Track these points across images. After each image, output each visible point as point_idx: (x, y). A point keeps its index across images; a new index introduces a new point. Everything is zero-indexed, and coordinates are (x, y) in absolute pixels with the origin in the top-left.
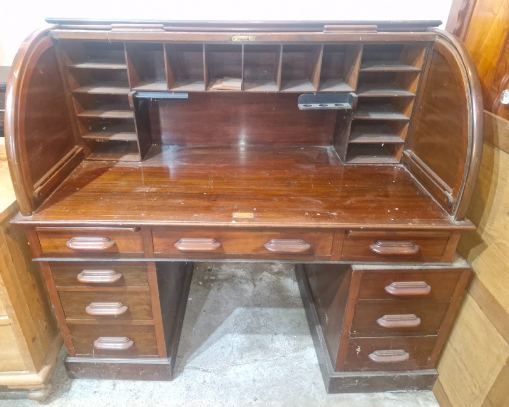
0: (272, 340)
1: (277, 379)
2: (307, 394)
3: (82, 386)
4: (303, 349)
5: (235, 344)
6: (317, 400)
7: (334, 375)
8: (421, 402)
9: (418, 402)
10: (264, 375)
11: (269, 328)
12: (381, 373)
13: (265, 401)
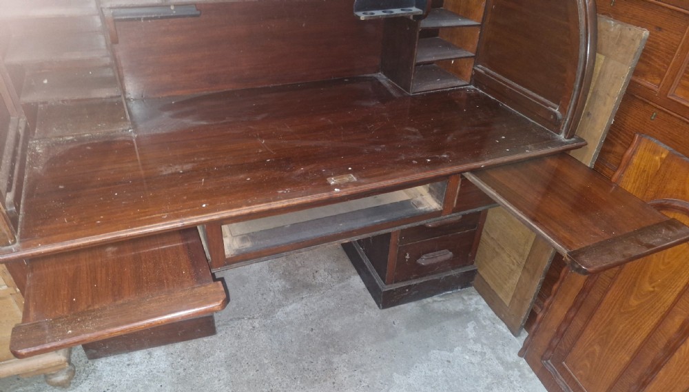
0: (314, 277)
1: (329, 309)
3: (110, 364)
4: (347, 279)
5: (276, 289)
6: (372, 317)
7: (385, 288)
8: (466, 298)
9: (463, 299)
10: (314, 309)
11: (308, 268)
12: (428, 278)
13: (322, 329)
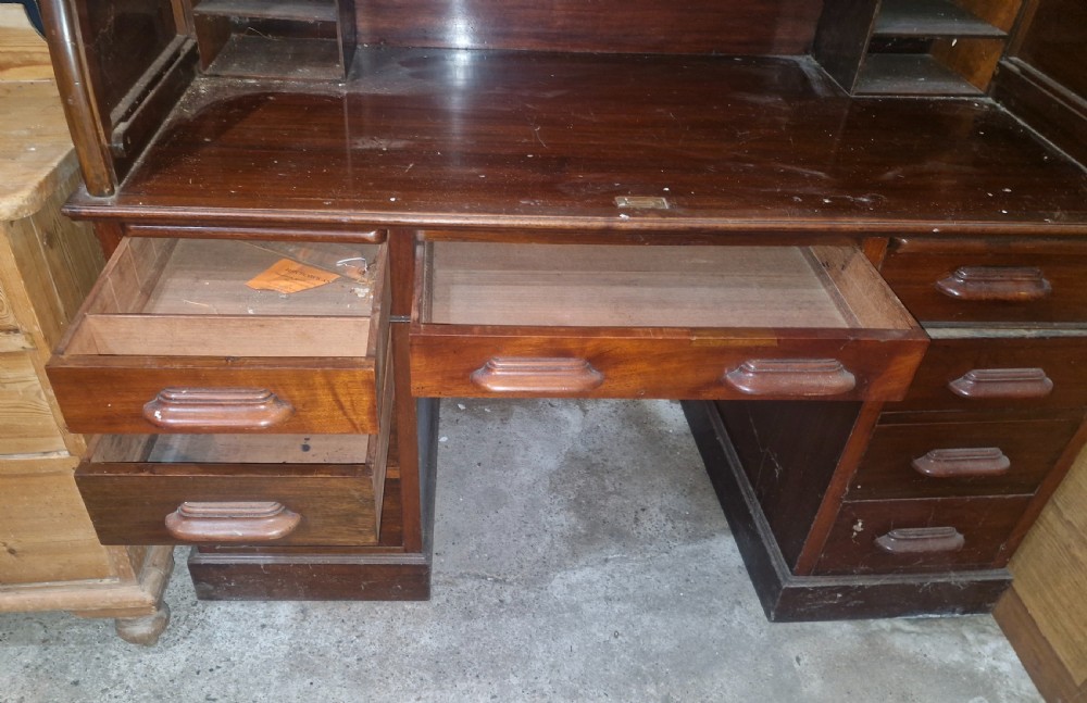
0: (637, 520)
1: (657, 596)
2: (725, 623)
3: (233, 616)
4: (706, 538)
5: (558, 529)
6: (748, 635)
7: (791, 582)
8: (970, 637)
9: (964, 637)
10: (627, 589)
11: (626, 497)
12: (893, 579)
13: (638, 638)
